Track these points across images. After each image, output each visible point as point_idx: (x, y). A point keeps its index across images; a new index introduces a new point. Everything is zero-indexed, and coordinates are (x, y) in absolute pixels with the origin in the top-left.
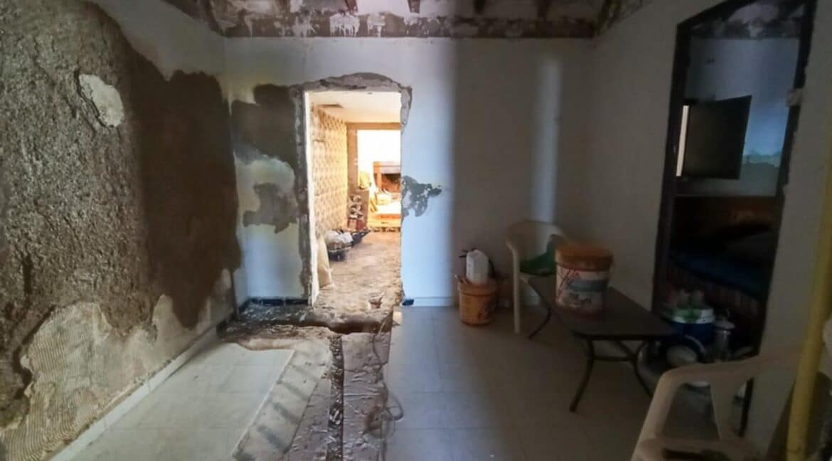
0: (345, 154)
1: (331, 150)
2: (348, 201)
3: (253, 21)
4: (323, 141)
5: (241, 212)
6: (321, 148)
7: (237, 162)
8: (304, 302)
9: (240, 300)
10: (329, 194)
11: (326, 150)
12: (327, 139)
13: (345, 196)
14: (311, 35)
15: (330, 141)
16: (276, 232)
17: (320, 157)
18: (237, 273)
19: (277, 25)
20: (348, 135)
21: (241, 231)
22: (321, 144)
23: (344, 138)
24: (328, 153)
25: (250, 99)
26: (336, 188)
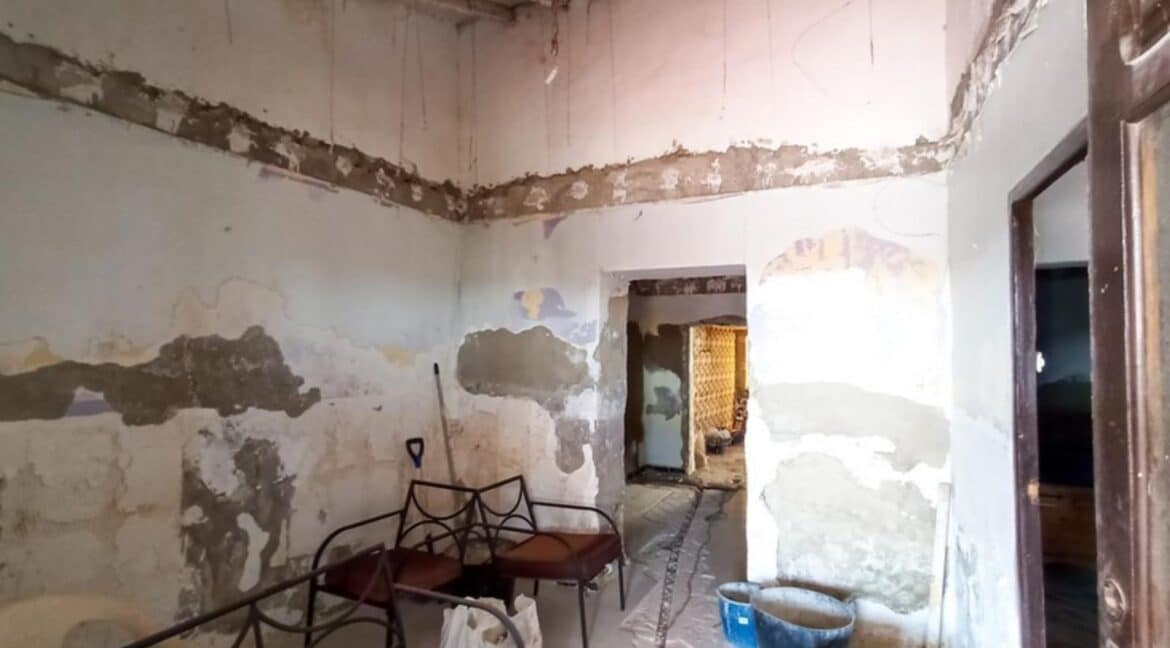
0: (733, 360)
1: (717, 357)
2: (734, 403)
3: (660, 286)
4: (709, 350)
5: (646, 404)
6: (707, 357)
7: (646, 372)
8: (682, 471)
9: (640, 465)
10: (714, 395)
11: (712, 357)
12: (714, 348)
13: (731, 399)
14: (695, 293)
15: (716, 350)
16: (667, 419)
17: (706, 364)
18: (640, 445)
19: (675, 288)
20: (736, 342)
21: (645, 417)
22: (708, 353)
23: (733, 344)
24: (714, 360)
25: (655, 333)
26: (722, 391)
